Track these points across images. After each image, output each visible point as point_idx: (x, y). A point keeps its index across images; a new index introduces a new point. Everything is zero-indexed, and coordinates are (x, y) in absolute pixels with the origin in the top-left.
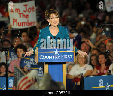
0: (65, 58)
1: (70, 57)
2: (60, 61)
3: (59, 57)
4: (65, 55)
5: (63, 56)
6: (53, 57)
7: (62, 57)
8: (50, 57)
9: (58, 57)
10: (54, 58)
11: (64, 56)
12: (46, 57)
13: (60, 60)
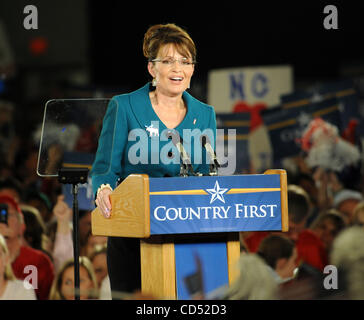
0: (249, 214)
1: (268, 210)
2: (229, 229)
3: (226, 213)
4: (249, 204)
5: (240, 207)
6: (203, 212)
7: (237, 210)
8: (191, 210)
9: (222, 213)
10: (207, 217)
11: (246, 207)
12: (178, 213)
13: (232, 226)
